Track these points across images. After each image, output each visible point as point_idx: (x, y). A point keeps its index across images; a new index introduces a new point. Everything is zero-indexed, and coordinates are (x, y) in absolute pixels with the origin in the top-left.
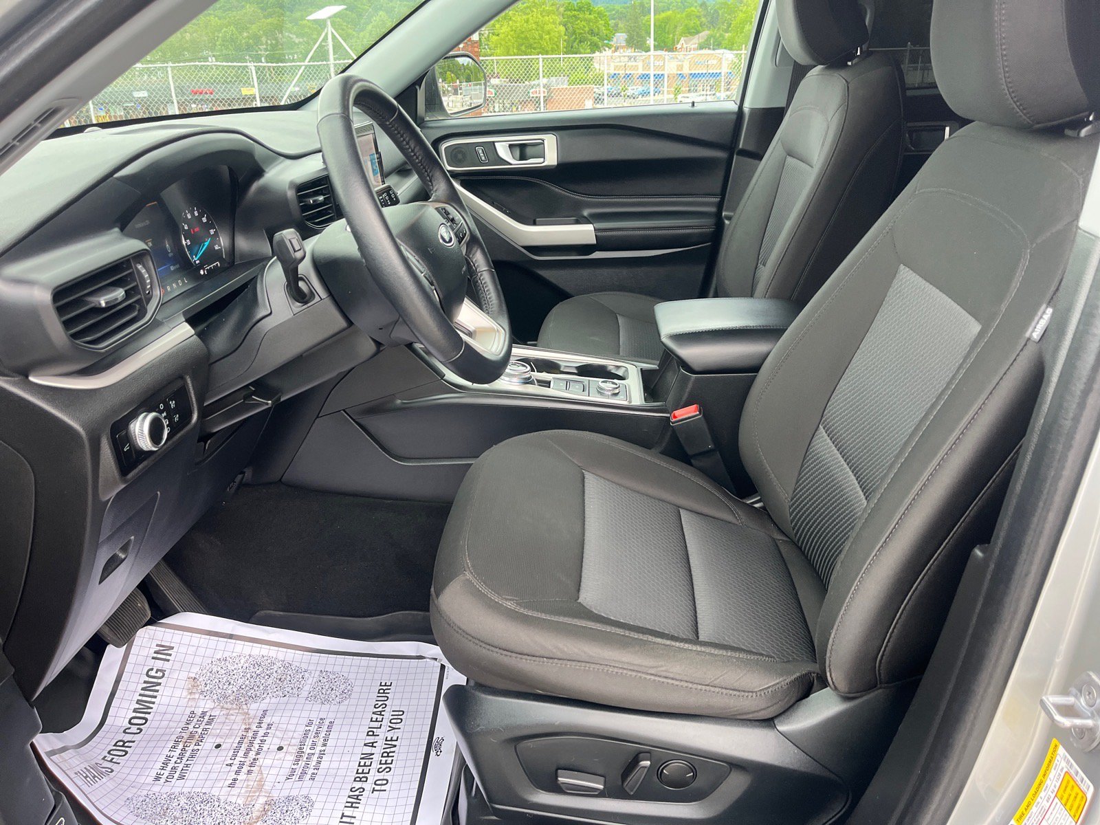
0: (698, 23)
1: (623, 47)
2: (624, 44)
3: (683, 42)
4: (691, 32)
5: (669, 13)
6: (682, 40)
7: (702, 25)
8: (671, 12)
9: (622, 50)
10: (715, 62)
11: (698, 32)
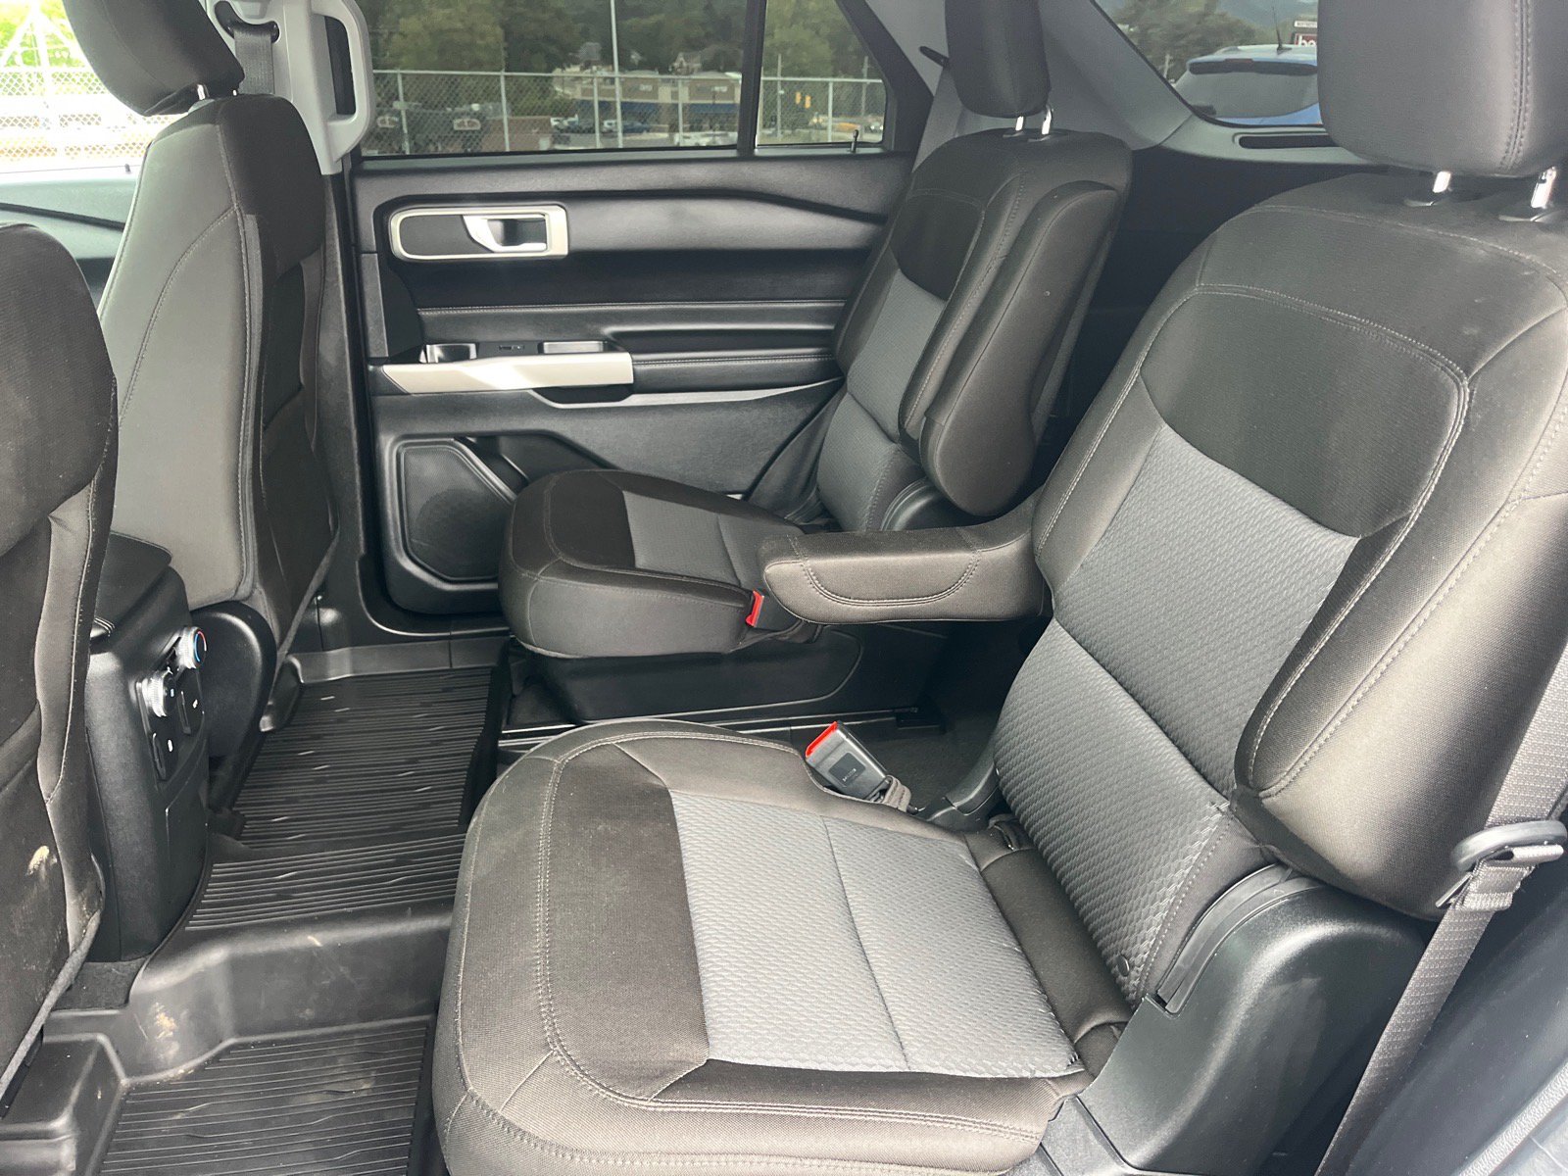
0: (703, 33)
1: (596, 64)
2: (597, 58)
3: (682, 59)
4: (692, 45)
5: (661, 17)
6: (681, 58)
7: (708, 35)
8: (663, 15)
9: (594, 68)
10: (724, 89)
11: (704, 46)
